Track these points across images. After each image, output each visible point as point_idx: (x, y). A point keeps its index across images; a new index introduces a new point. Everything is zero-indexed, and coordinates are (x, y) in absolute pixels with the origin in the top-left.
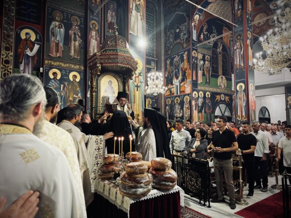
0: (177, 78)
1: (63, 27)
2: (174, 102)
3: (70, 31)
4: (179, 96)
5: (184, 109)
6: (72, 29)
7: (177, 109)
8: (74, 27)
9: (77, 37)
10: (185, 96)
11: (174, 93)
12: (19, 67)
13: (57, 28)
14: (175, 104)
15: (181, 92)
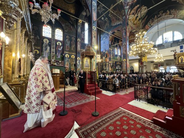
1: (70, 41)
2: (103, 65)
8: (73, 41)
9: (74, 44)
10: (107, 62)
11: (103, 62)
12: (56, 54)
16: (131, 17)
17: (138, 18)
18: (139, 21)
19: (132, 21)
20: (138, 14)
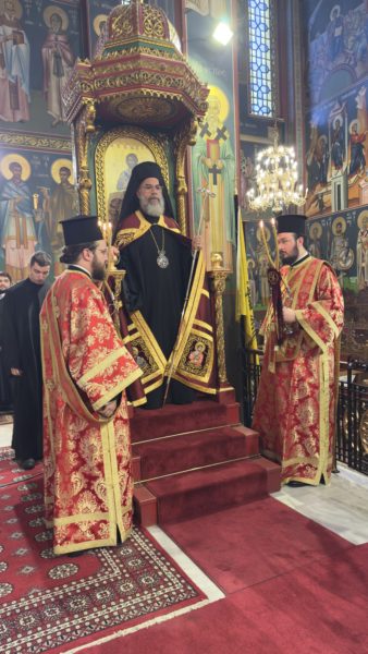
0: (338, 165)
1: (26, 40)
2: (331, 232)
3: (44, 50)
4: (344, 215)
5: (359, 246)
6: (50, 44)
7: (337, 249)
8: (53, 38)
9: (64, 63)
10: (359, 211)
11: (330, 208)
13: (10, 43)
14: (332, 236)
15: (348, 202)
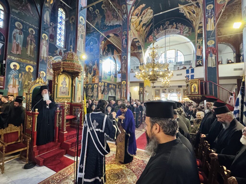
1: (23, 34)
6: (29, 37)
7: (89, 91)
14: (88, 88)
16: (134, 19)
17: (142, 24)
18: (142, 27)
19: (135, 25)
20: (142, 18)
